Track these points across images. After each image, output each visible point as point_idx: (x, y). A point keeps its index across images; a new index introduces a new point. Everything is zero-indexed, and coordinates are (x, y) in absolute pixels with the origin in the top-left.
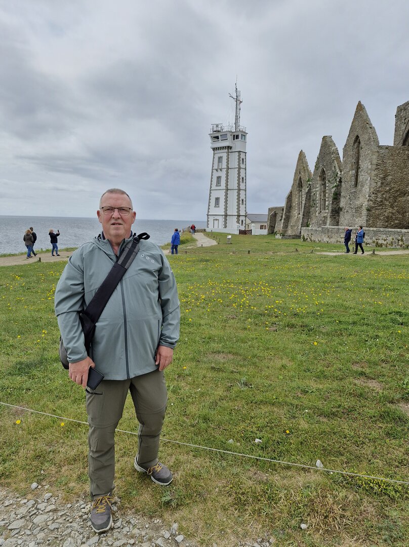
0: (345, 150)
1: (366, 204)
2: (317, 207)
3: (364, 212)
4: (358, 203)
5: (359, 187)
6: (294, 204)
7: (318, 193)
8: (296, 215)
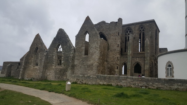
0: (78, 37)
1: (96, 64)
2: (53, 63)
3: (95, 68)
4: (89, 63)
5: (89, 55)
6: (30, 61)
7: (54, 56)
8: (32, 67)
